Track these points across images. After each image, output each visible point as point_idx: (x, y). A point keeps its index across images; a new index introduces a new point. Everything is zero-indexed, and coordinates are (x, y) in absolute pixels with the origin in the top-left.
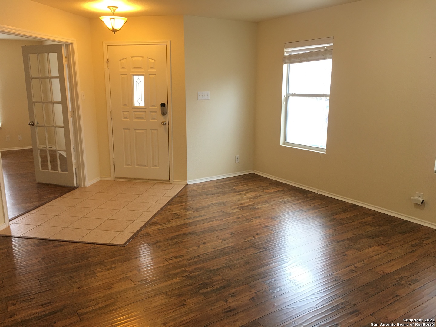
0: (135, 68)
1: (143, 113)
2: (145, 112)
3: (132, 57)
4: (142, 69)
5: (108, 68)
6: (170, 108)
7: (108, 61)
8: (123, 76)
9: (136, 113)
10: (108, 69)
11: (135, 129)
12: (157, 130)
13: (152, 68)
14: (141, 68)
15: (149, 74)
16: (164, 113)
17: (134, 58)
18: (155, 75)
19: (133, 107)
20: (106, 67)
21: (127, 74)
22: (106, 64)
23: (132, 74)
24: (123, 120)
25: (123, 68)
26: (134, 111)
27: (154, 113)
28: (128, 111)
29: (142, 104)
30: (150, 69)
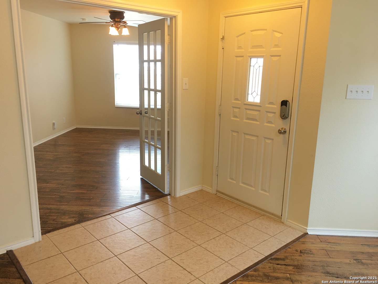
0: (254, 47)
1: (256, 113)
2: (259, 111)
3: (252, 31)
4: (263, 48)
5: (223, 48)
6: (294, 108)
7: (223, 38)
8: (239, 59)
9: (249, 112)
10: (222, 50)
11: (245, 134)
12: (273, 139)
13: (276, 46)
14: (261, 47)
15: (272, 56)
16: (284, 116)
17: (254, 33)
18: (279, 57)
19: (245, 103)
20: (220, 48)
21: (243, 56)
22: (220, 43)
23: (249, 56)
24: (232, 118)
25: (240, 47)
26: (246, 109)
27: (271, 114)
28: (239, 108)
29: (257, 100)
30: (273, 48)
